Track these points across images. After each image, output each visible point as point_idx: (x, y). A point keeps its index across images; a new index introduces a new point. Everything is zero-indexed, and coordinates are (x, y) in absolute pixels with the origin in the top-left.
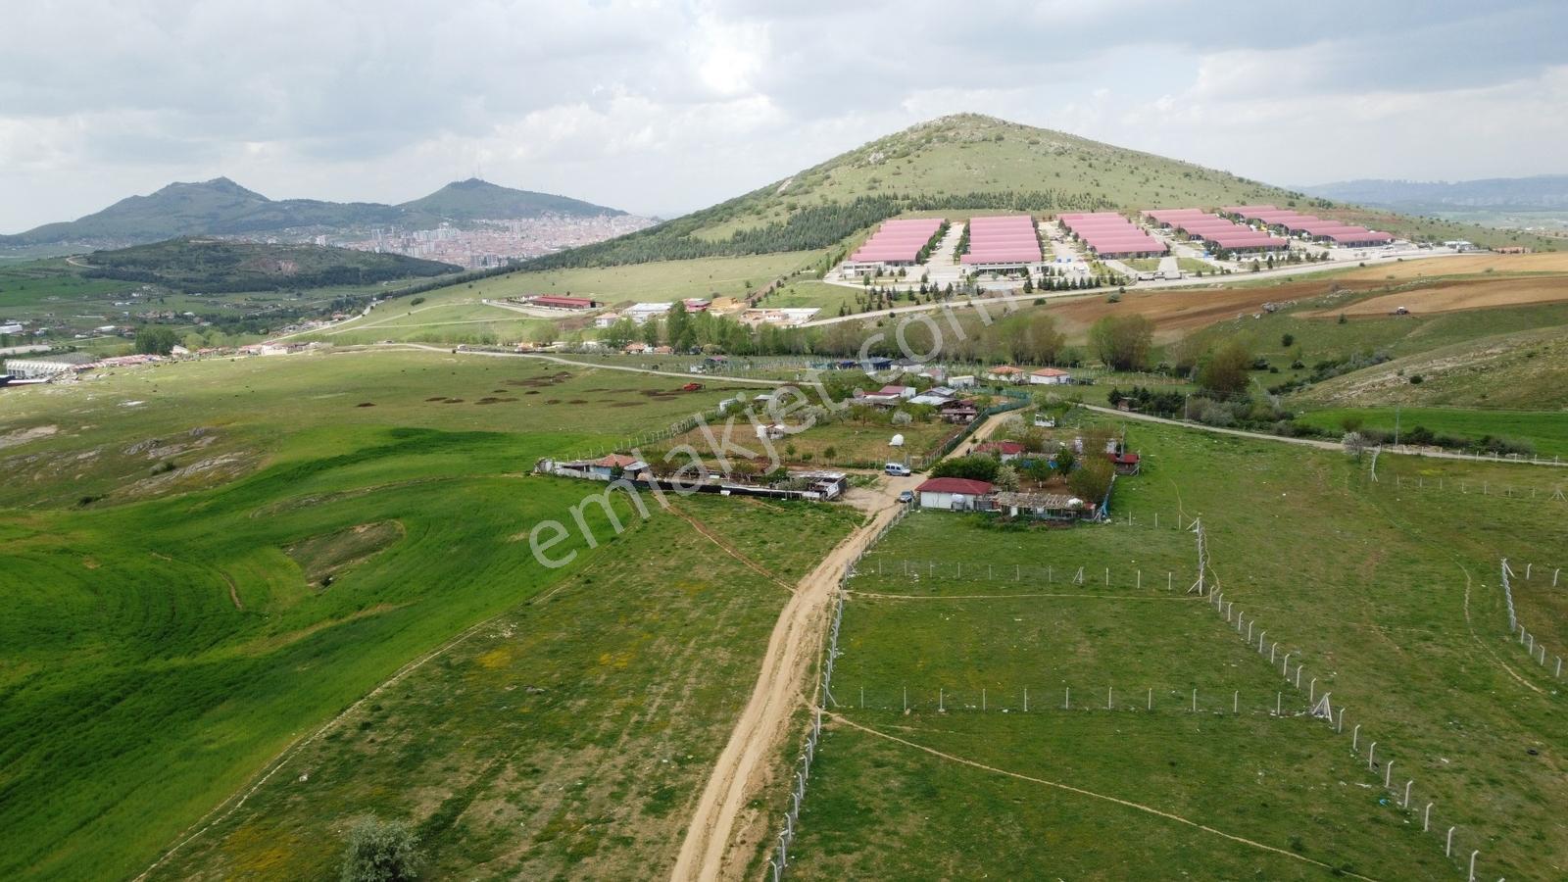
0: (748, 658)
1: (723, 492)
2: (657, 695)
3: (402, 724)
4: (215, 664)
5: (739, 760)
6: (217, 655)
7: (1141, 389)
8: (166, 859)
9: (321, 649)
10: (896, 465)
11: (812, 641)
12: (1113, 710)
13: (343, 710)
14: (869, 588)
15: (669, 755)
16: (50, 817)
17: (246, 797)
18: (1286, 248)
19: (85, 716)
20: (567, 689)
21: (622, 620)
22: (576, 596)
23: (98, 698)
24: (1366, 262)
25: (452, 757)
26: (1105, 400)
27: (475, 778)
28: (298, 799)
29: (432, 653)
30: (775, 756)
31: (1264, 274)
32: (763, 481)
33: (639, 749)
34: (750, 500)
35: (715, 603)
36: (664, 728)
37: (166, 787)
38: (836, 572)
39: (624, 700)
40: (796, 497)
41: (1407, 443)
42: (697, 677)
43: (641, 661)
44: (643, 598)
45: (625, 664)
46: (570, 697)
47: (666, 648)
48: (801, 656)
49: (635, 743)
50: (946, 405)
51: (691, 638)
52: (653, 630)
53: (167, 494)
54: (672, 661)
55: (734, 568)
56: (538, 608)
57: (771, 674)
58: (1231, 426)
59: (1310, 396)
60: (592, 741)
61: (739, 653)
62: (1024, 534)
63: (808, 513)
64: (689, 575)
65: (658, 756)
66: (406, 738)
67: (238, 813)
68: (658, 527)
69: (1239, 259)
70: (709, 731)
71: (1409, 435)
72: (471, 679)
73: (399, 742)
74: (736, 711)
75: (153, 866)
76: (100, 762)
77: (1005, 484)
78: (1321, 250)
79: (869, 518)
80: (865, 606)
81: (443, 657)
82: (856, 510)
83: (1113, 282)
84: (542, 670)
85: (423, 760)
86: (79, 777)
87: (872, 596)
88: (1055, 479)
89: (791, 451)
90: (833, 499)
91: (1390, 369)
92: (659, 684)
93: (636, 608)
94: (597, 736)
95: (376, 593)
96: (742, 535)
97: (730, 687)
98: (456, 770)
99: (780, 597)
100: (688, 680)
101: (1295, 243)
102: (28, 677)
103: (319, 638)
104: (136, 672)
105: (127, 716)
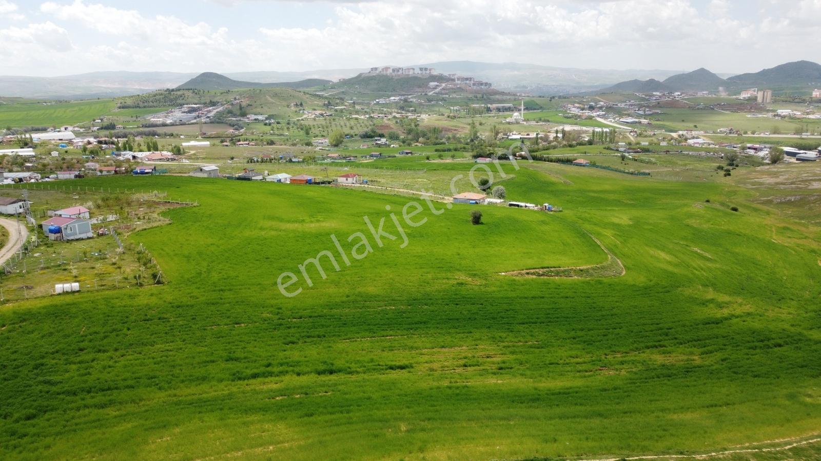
8: (723, 454)
16: (700, 392)
17: (795, 445)
19: (756, 347)
23: (769, 339)
37: (764, 410)
67: (782, 453)
75: (713, 454)
76: (745, 376)
86: (730, 379)
104: (800, 334)
105: (777, 357)
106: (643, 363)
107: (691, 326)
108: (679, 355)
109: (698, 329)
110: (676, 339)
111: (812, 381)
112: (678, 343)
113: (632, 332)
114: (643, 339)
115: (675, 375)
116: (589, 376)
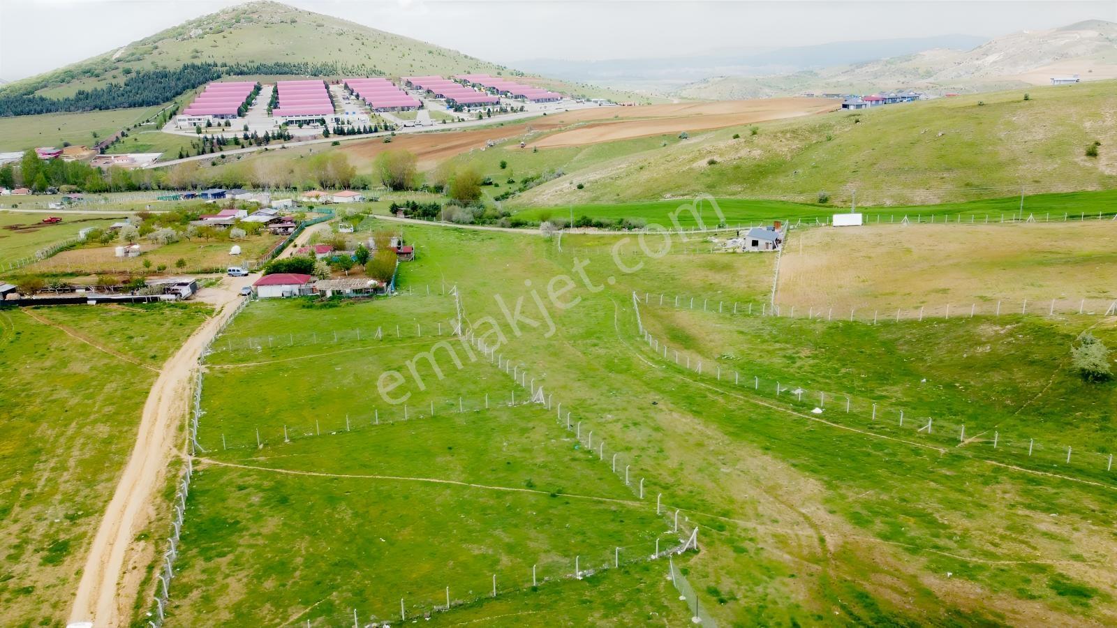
0: (125, 428)
1: (89, 302)
2: (45, 470)
5: (125, 507)
7: (411, 202)
10: (236, 269)
11: (179, 407)
12: (409, 420)
14: (223, 361)
15: (61, 515)
18: (498, 103)
24: (547, 112)
26: (388, 211)
30: (156, 498)
31: (486, 121)
32: (124, 291)
33: (32, 516)
34: (115, 306)
35: (91, 390)
36: (54, 495)
38: (195, 353)
39: (13, 480)
40: (155, 300)
41: (577, 227)
42: (81, 450)
43: (27, 445)
44: (23, 395)
45: (12, 450)
47: (49, 432)
48: (171, 419)
49: (27, 511)
50: (272, 221)
51: (72, 420)
52: (35, 419)
54: (56, 441)
55: (106, 361)
57: (147, 437)
58: (472, 223)
59: (520, 200)
61: (117, 426)
62: (338, 309)
63: (167, 311)
64: (65, 371)
65: (51, 518)
68: (32, 336)
69: (469, 111)
70: (96, 491)
71: (579, 221)
74: (120, 469)
77: (321, 274)
78: (520, 105)
79: (218, 309)
80: (221, 375)
82: (207, 305)
83: (386, 128)
87: (225, 367)
88: (356, 268)
89: (147, 265)
90: (187, 299)
91: (565, 180)
92: (45, 461)
93: (17, 405)
96: (110, 334)
97: (112, 453)
99: (149, 377)
100: (72, 454)
101: (504, 101)
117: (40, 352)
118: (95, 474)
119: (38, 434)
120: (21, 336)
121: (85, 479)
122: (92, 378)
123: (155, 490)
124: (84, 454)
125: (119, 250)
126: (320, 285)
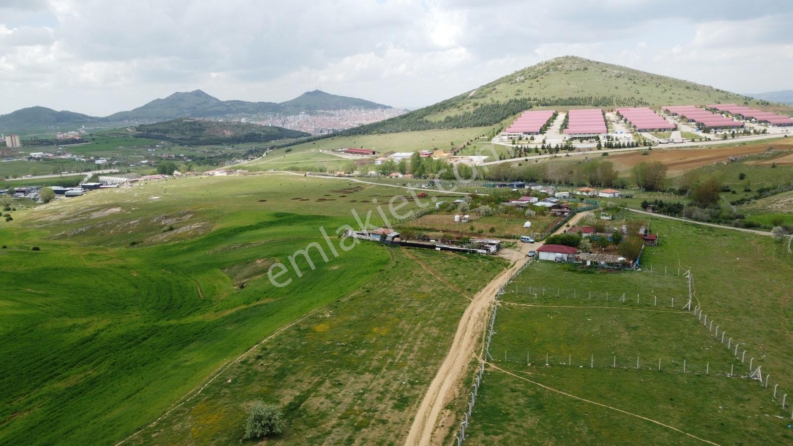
0: (448, 333)
1: (436, 249)
2: (401, 349)
3: (276, 357)
4: (190, 324)
5: (442, 384)
6: (190, 319)
8: (165, 416)
9: (239, 319)
10: (526, 237)
11: (480, 325)
12: (639, 370)
13: (249, 349)
14: (511, 300)
15: (406, 380)
16: (113, 392)
17: (202, 389)
18: (742, 127)
19: (130, 346)
20: (356, 344)
21: (385, 311)
22: (362, 298)
23: (136, 337)
24: (788, 135)
25: (300, 375)
26: (639, 206)
27: (311, 386)
28: (227, 391)
29: (292, 323)
30: (459, 384)
31: (730, 141)
32: (457, 244)
33: (391, 376)
34: (450, 253)
35: (431, 305)
36: (404, 366)
37: (165, 382)
38: (494, 291)
39: (385, 351)
40: (474, 252)
42: (422, 341)
43: (393, 332)
44: (395, 300)
45: (386, 333)
46: (358, 349)
47: (406, 326)
48: (475, 333)
49: (389, 373)
50: (553, 207)
51: (418, 321)
52: (400, 317)
53: (169, 241)
54: (409, 333)
55: (442, 287)
56: (343, 303)
57: (459, 342)
58: (709, 221)
59: (754, 206)
60: (368, 371)
61: (443, 331)
62: (594, 275)
63: (480, 261)
64: (419, 290)
65: (401, 380)
66: (278, 364)
67: (199, 396)
68: (404, 265)
69: (716, 132)
70: (427, 369)
72: (310, 337)
73: (275, 366)
74: (441, 359)
76: (137, 368)
77: (584, 249)
78: (762, 128)
79: (512, 264)
80: (508, 309)
81: (297, 325)
82: (505, 260)
83: (645, 144)
84: (344, 334)
85: (285, 375)
86: (127, 374)
88: (611, 247)
89: (472, 229)
90: (493, 254)
92: (402, 344)
93: (391, 306)
94: (371, 369)
95: (265, 293)
96: (446, 271)
97: (438, 347)
98: (302, 381)
99: (465, 303)
100: (417, 343)
101: (748, 124)
102: (106, 326)
103: (238, 313)
104: (154, 326)
105: (149, 347)
106: (49, 394)
107: (72, 350)
108: (76, 376)
109: (78, 350)
110: (65, 364)
111: (181, 352)
112: (69, 367)
113: (22, 374)
114: (36, 376)
115: (84, 390)
116: (7, 426)
117: (407, 276)
118: (427, 358)
119: (400, 326)
120: (399, 264)
121: (422, 360)
122: (433, 297)
123: (460, 378)
124: (423, 344)
125: (457, 217)
126: (583, 256)
